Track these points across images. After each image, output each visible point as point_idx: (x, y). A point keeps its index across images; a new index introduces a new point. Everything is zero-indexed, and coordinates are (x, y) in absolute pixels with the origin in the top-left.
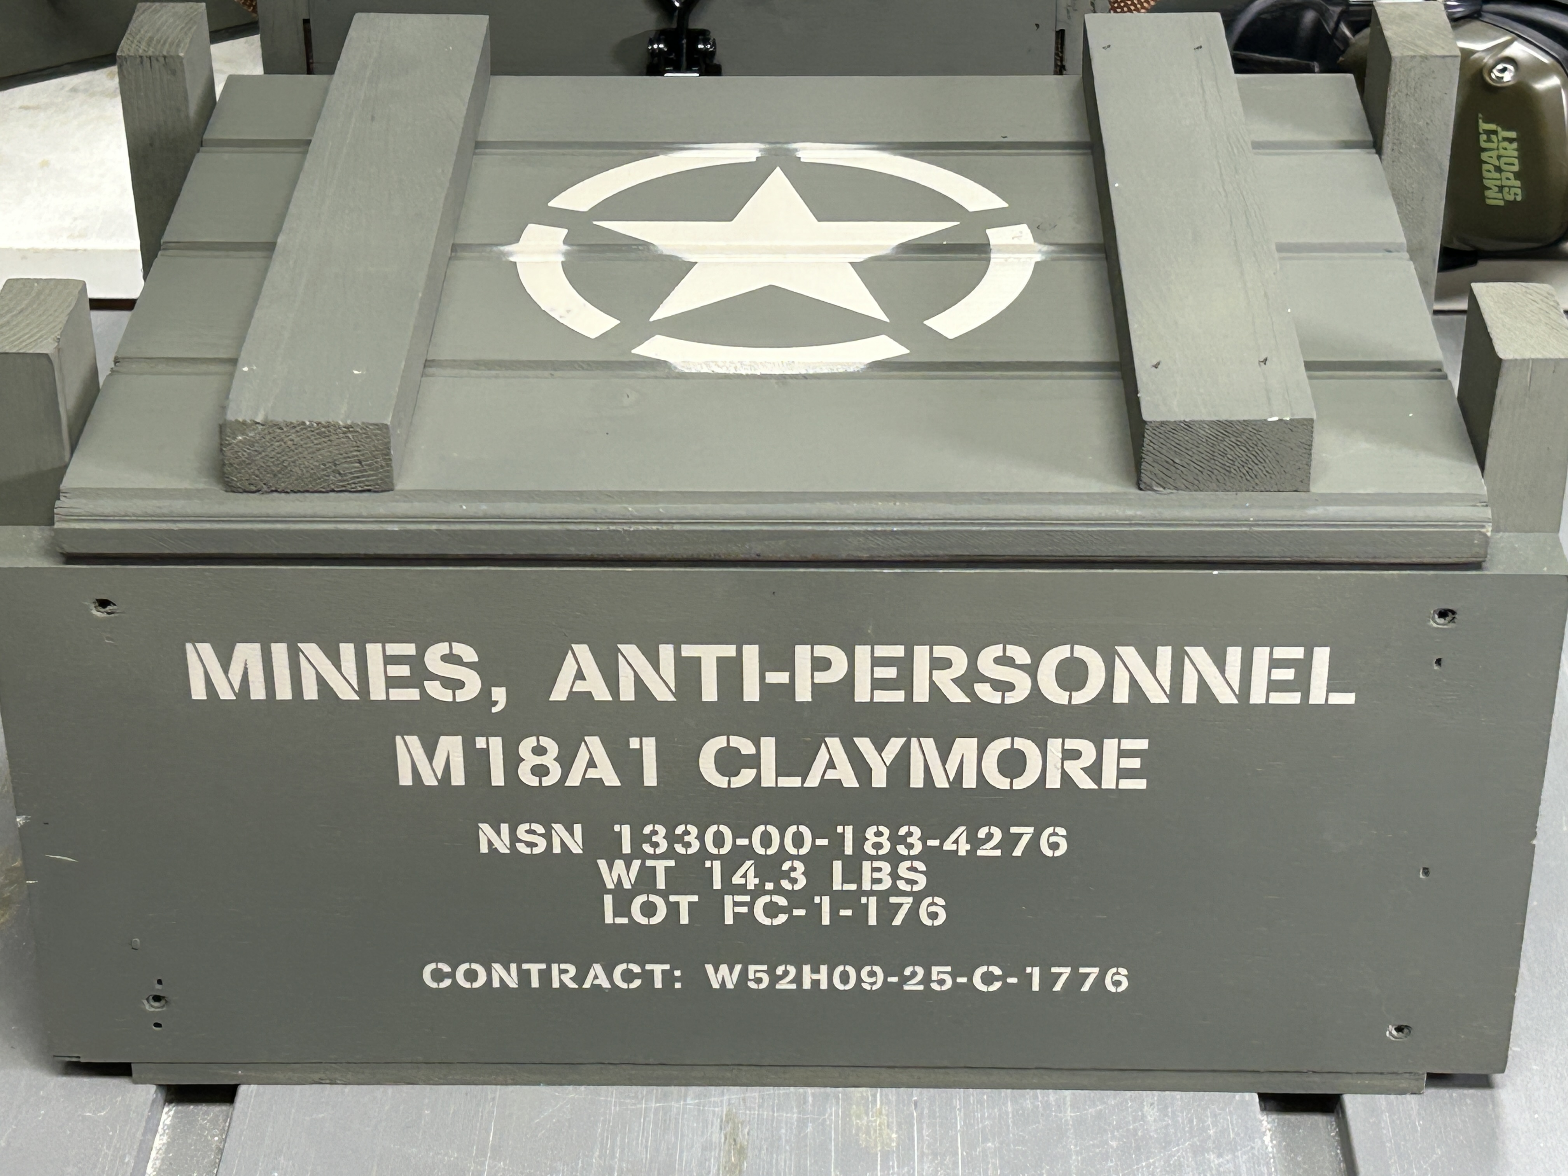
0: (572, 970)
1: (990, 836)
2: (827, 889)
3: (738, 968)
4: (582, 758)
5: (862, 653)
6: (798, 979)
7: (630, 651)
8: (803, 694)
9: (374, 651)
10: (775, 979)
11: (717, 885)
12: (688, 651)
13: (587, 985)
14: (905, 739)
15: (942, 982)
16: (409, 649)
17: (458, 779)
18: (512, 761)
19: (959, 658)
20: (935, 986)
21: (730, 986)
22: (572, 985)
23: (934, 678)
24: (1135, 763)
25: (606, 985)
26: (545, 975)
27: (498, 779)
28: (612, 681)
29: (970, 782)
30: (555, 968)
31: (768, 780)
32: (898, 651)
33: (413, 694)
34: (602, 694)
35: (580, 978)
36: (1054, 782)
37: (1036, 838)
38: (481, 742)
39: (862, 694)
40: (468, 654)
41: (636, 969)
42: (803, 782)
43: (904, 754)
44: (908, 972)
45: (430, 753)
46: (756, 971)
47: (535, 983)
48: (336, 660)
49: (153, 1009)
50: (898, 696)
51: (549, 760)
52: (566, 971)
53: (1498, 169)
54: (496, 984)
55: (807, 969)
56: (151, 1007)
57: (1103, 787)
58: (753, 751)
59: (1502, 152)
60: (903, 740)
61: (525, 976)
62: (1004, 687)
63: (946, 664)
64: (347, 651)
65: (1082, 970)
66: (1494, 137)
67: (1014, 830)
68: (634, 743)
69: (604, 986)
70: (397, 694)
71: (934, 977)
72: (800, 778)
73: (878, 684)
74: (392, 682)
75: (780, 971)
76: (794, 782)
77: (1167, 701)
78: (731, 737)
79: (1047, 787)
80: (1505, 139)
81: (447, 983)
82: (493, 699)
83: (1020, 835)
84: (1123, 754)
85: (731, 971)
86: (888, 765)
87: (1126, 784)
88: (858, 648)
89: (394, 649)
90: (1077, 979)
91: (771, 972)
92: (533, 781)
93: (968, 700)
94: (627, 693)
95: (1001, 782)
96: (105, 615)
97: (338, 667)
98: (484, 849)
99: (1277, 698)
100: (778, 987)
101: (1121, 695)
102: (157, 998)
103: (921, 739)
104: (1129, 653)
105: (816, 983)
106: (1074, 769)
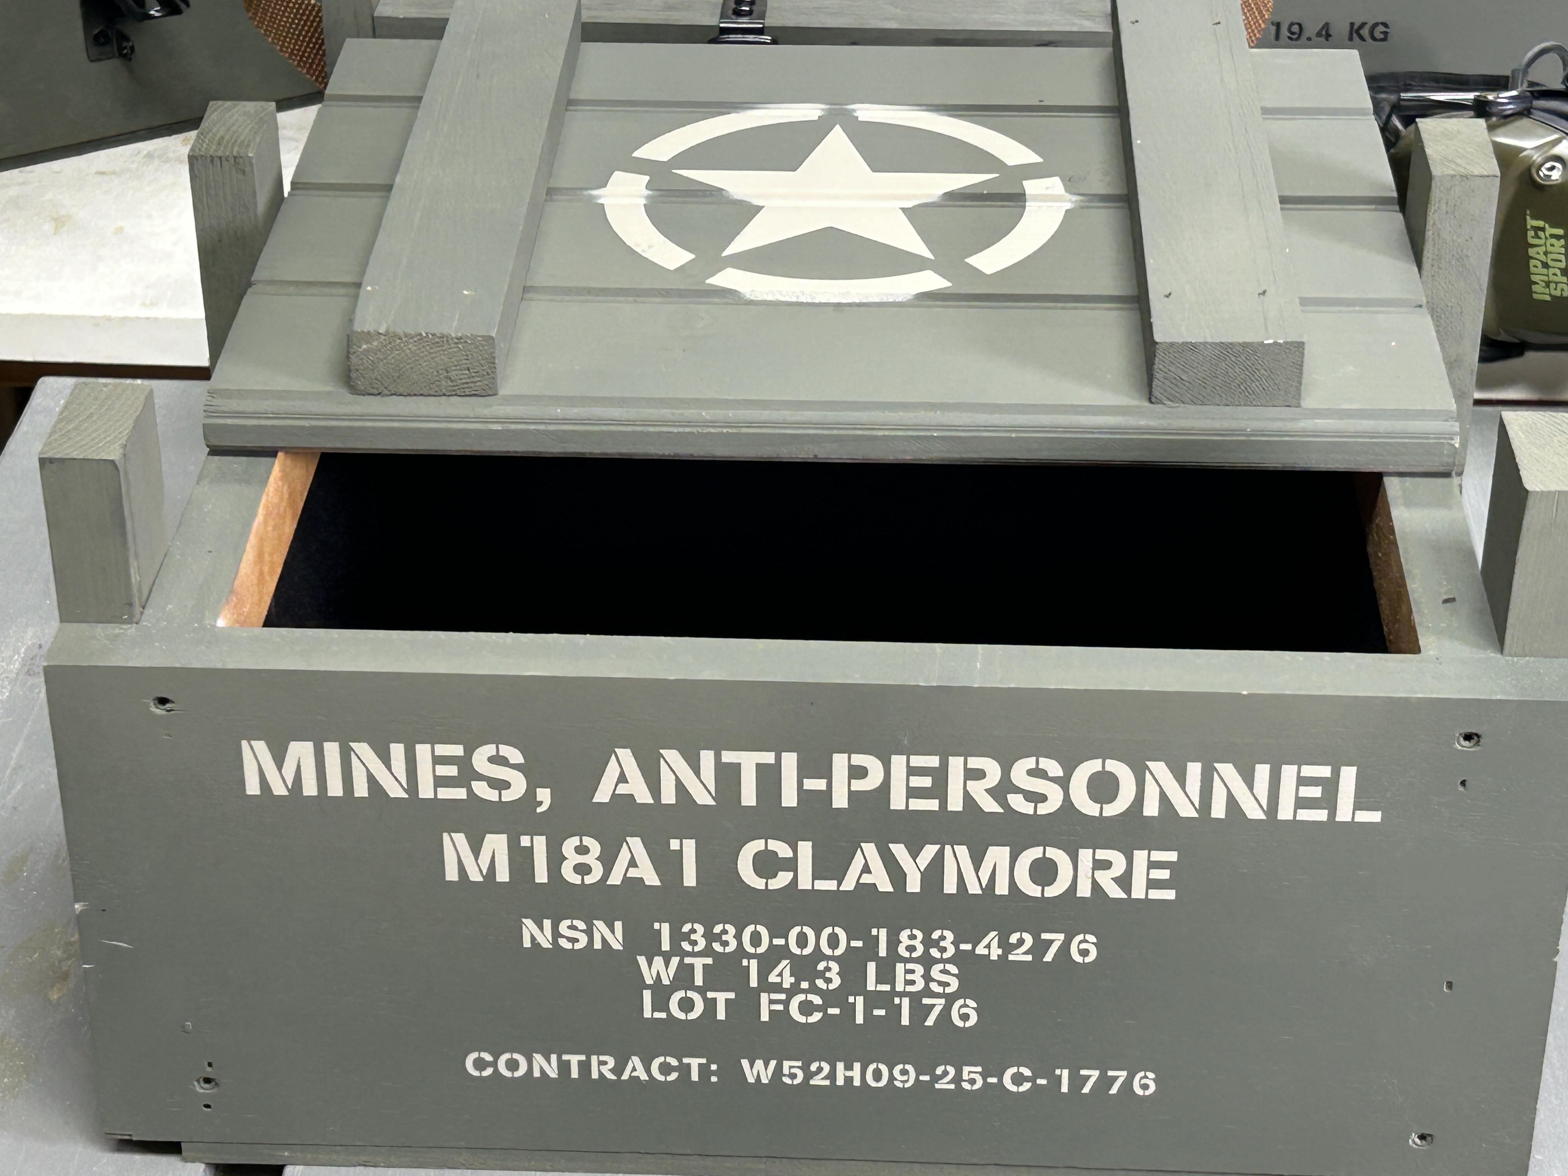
0: (611, 1062)
1: (1021, 942)
2: (861, 989)
3: (773, 1064)
4: (624, 857)
5: (898, 762)
6: (832, 1076)
7: (672, 756)
8: (840, 800)
9: (423, 751)
10: (809, 1075)
11: (754, 983)
12: (728, 757)
13: (625, 1076)
14: (939, 846)
15: (972, 1082)
16: (457, 750)
17: (503, 875)
18: (555, 859)
19: (993, 769)
20: (966, 1086)
21: (765, 1081)
22: (611, 1076)
23: (968, 788)
24: (1164, 874)
25: (644, 1077)
26: (585, 1067)
27: (541, 876)
28: (654, 785)
29: (1002, 888)
30: (594, 1059)
31: (805, 882)
32: (933, 761)
33: (460, 794)
34: (644, 796)
35: (618, 1070)
36: (1084, 890)
37: (1066, 945)
38: (525, 841)
39: (898, 801)
40: (515, 756)
41: (674, 1062)
42: (839, 885)
43: (938, 861)
44: (939, 1071)
45: (476, 849)
46: (791, 1067)
47: (575, 1074)
48: (386, 759)
49: (202, 1091)
50: (933, 805)
51: (591, 859)
52: (605, 1063)
53: (1545, 265)
54: (537, 1074)
55: (840, 1066)
56: (201, 1089)
57: (1133, 897)
58: (789, 854)
59: (1550, 249)
60: (936, 848)
61: (564, 1067)
62: (1038, 798)
63: (979, 774)
64: (397, 751)
65: (1111, 1073)
66: (1541, 234)
67: (1045, 936)
68: (674, 844)
69: (642, 1078)
70: (445, 793)
71: (965, 1076)
72: (835, 882)
73: (913, 793)
74: (440, 782)
75: (814, 1067)
76: (830, 885)
77: (1196, 815)
78: (769, 841)
79: (1078, 896)
80: (1553, 236)
81: (488, 1072)
82: (538, 799)
83: (1051, 942)
84: (1153, 865)
85: (766, 1066)
86: (922, 870)
87: (1155, 894)
88: (894, 758)
89: (442, 750)
90: (1105, 1082)
91: (805, 1068)
92: (575, 879)
93: (1002, 811)
94: (669, 796)
95: (1033, 890)
96: (164, 712)
97: (389, 767)
98: (527, 943)
99: (1305, 815)
100: (812, 1082)
101: (1151, 809)
102: (207, 1081)
103: (955, 847)
104: (1159, 768)
105: (849, 1080)
106: (1105, 879)
